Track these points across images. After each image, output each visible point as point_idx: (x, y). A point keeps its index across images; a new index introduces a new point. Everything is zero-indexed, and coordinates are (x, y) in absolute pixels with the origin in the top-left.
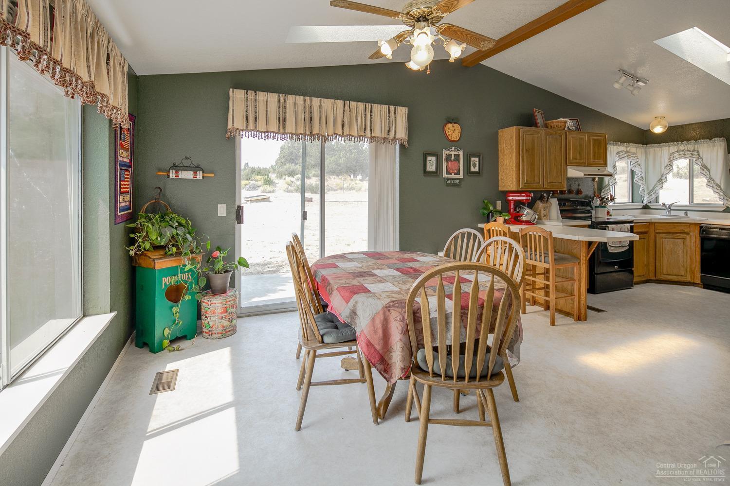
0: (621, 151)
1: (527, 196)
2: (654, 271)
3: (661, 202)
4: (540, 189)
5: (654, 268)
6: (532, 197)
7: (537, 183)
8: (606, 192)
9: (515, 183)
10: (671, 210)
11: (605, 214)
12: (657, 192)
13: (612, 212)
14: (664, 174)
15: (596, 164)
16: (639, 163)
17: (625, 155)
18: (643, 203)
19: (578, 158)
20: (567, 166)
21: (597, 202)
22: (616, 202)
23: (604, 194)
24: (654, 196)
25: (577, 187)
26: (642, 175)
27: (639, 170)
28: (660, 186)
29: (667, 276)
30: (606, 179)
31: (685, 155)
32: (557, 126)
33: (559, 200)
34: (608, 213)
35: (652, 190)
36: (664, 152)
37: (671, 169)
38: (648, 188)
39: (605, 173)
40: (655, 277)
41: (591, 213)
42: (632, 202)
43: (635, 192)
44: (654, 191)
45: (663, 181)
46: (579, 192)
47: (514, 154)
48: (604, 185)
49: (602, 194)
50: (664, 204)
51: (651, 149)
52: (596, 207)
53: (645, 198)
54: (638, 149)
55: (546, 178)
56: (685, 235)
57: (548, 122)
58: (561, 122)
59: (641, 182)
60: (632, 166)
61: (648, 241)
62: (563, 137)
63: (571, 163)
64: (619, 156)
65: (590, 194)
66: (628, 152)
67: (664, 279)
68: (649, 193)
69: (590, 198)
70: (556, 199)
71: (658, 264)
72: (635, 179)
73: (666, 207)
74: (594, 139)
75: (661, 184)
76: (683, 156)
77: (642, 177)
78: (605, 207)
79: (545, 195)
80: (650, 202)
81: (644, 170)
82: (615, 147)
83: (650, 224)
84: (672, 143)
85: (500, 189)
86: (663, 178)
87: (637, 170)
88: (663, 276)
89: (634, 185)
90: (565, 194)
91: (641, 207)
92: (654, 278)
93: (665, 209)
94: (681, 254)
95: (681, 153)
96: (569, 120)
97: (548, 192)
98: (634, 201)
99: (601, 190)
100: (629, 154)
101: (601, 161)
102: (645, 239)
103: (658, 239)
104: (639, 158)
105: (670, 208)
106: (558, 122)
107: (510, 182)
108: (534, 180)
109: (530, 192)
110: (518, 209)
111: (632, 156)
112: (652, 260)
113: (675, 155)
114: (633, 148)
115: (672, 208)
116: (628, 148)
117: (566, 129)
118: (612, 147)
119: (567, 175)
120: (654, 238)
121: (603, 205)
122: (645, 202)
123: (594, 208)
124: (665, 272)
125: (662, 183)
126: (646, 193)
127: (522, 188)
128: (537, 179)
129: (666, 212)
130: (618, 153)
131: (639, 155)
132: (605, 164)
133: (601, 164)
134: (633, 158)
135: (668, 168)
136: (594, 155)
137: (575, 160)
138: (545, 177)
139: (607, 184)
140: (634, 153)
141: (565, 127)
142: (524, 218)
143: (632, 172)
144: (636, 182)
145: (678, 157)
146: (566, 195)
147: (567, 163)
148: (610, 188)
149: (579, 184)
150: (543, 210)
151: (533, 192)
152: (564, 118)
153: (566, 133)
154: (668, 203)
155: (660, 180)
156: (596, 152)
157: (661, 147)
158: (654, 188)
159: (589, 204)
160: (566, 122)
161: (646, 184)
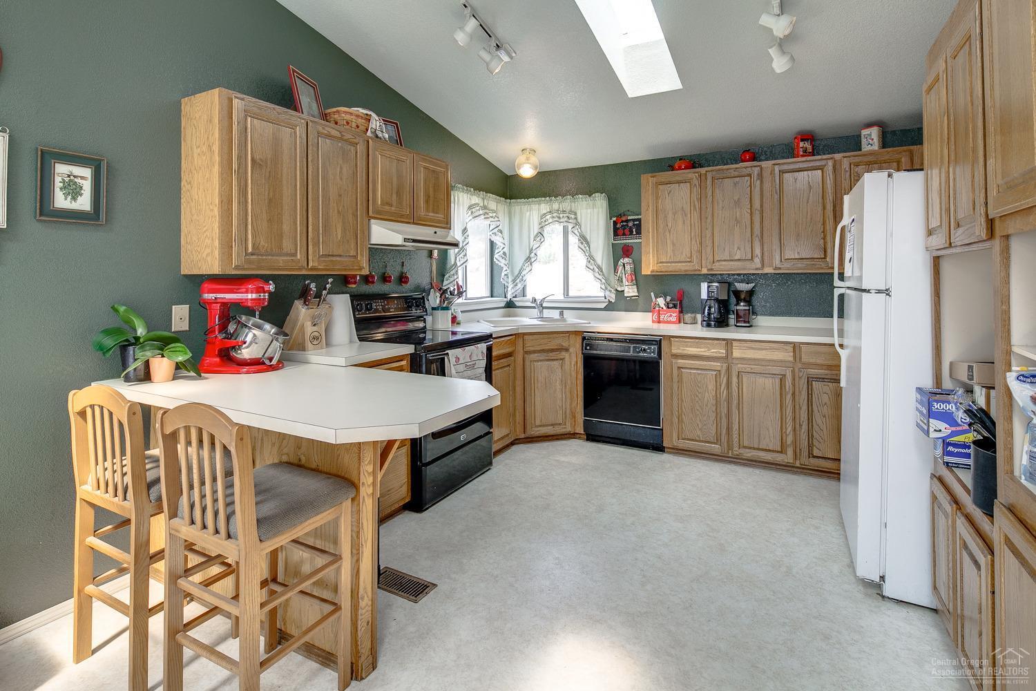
0: (475, 204)
1: (260, 290)
2: (522, 423)
3: (529, 296)
4: (300, 269)
5: (522, 418)
6: (270, 293)
7: (287, 255)
8: (452, 279)
9: (217, 253)
10: (544, 308)
11: (448, 321)
12: (524, 279)
13: (460, 317)
14: (534, 248)
15: (431, 220)
16: (500, 228)
17: (481, 212)
18: (506, 297)
19: (394, 204)
20: (370, 218)
21: (434, 299)
22: (468, 296)
23: (448, 282)
24: (520, 286)
25: (399, 268)
26: (504, 250)
27: (501, 240)
28: (528, 269)
29: (541, 428)
30: (452, 252)
31: (559, 218)
32: (348, 123)
33: (354, 298)
34: (454, 319)
35: (518, 276)
36: (532, 212)
37: (542, 240)
38: (512, 272)
39: (449, 240)
40: (525, 433)
41: (424, 321)
42: (492, 297)
43: (496, 279)
44: (521, 277)
45: (533, 260)
46: (403, 279)
47: (216, 169)
48: (448, 266)
49: (445, 283)
50: (534, 300)
51: (517, 207)
52: (433, 309)
53: (509, 289)
54: (499, 205)
55: (317, 244)
56: (563, 353)
57: (329, 111)
58: (358, 116)
59: (503, 261)
60: (491, 233)
61: (514, 370)
62: (361, 148)
63: (379, 212)
64: (472, 212)
65: (424, 281)
66: (485, 207)
67: (537, 434)
68: (514, 281)
69: (424, 291)
70: (348, 295)
71: (528, 410)
72: (496, 256)
73: (537, 304)
74: (425, 168)
75: (530, 266)
76: (557, 219)
77: (504, 253)
78: (447, 308)
79: (313, 286)
80: (515, 297)
81: (506, 242)
82: (465, 195)
83: (517, 337)
84: (543, 199)
85: (185, 270)
86: (533, 255)
87: (498, 240)
88: (536, 429)
89: (495, 267)
90: (373, 282)
91: (503, 304)
92: (523, 436)
93: (534, 308)
94: (558, 386)
95: (555, 215)
96: (374, 115)
97: (320, 279)
98: (494, 295)
99: (444, 276)
100: (488, 211)
101: (440, 216)
102: (509, 365)
103: (527, 363)
104: (500, 219)
105: (540, 306)
106: (351, 114)
107: (208, 251)
108: (281, 248)
109: (266, 279)
110: (232, 328)
111: (491, 215)
112: (519, 402)
113: (548, 217)
114: (493, 202)
115: (544, 305)
116: (485, 201)
117: (369, 134)
118: (461, 194)
119: (369, 240)
120: (522, 362)
121: (444, 306)
122: (509, 296)
123: (429, 310)
124: (538, 423)
125: (531, 264)
126: (510, 279)
127: (237, 268)
128: (287, 245)
129: (535, 312)
130: (470, 207)
131: (501, 215)
132: (447, 224)
133: (439, 222)
134: (492, 219)
135: (538, 239)
136: (427, 202)
137: (387, 208)
138: (313, 239)
139: (453, 263)
140: (494, 211)
141: (367, 130)
142: (246, 353)
143: (492, 244)
144: (497, 262)
145: (550, 221)
146: (375, 284)
147: (372, 212)
148: (457, 271)
149: (403, 263)
150: (309, 323)
151: (274, 278)
152: (364, 107)
153: (368, 142)
154: (539, 297)
155: (529, 258)
156: (432, 195)
157: (529, 204)
158: (520, 273)
159: (420, 303)
160: (368, 119)
161: (510, 265)
